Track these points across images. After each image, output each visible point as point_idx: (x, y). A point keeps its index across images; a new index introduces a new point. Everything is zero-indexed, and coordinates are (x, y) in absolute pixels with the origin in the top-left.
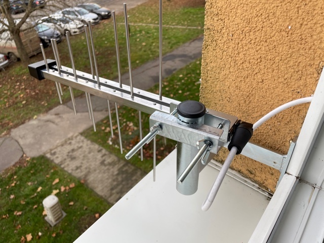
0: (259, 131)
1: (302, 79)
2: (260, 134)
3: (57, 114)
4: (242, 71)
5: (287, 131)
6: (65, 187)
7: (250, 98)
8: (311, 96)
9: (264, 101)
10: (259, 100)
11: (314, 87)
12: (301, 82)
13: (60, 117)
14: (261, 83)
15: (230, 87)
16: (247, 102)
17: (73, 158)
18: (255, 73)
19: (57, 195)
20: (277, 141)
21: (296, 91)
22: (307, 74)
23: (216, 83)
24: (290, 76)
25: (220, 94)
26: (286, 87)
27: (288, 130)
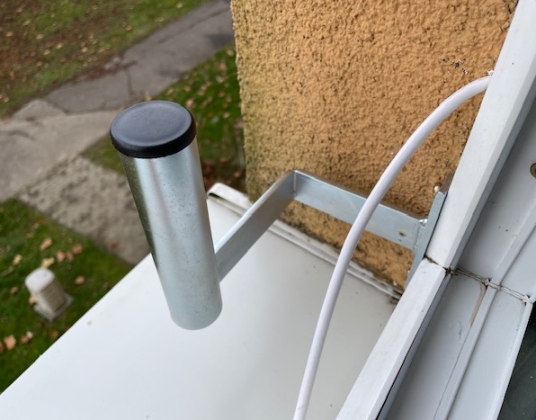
0: (371, 163)
1: (467, 27)
2: (371, 168)
3: (31, 119)
4: (323, 11)
5: (430, 163)
6: (64, 251)
7: (346, 83)
8: (487, 75)
9: (378, 91)
10: (367, 88)
11: (497, 50)
12: (465, 37)
13: (37, 124)
14: (369, 44)
15: (301, 57)
16: (341, 93)
17: (73, 201)
18: (352, 15)
19: (51, 268)
20: (409, 185)
21: (452, 60)
22: (479, 13)
23: (267, 46)
24: (437, 20)
25: (279, 74)
26: (429, 52)
27: (432, 158)
